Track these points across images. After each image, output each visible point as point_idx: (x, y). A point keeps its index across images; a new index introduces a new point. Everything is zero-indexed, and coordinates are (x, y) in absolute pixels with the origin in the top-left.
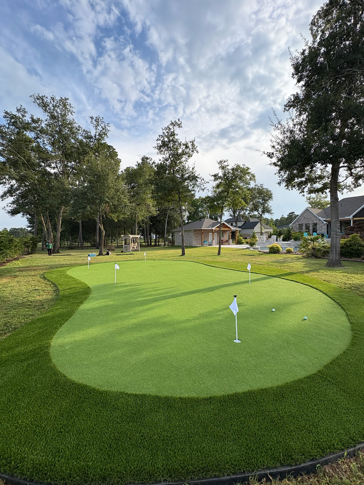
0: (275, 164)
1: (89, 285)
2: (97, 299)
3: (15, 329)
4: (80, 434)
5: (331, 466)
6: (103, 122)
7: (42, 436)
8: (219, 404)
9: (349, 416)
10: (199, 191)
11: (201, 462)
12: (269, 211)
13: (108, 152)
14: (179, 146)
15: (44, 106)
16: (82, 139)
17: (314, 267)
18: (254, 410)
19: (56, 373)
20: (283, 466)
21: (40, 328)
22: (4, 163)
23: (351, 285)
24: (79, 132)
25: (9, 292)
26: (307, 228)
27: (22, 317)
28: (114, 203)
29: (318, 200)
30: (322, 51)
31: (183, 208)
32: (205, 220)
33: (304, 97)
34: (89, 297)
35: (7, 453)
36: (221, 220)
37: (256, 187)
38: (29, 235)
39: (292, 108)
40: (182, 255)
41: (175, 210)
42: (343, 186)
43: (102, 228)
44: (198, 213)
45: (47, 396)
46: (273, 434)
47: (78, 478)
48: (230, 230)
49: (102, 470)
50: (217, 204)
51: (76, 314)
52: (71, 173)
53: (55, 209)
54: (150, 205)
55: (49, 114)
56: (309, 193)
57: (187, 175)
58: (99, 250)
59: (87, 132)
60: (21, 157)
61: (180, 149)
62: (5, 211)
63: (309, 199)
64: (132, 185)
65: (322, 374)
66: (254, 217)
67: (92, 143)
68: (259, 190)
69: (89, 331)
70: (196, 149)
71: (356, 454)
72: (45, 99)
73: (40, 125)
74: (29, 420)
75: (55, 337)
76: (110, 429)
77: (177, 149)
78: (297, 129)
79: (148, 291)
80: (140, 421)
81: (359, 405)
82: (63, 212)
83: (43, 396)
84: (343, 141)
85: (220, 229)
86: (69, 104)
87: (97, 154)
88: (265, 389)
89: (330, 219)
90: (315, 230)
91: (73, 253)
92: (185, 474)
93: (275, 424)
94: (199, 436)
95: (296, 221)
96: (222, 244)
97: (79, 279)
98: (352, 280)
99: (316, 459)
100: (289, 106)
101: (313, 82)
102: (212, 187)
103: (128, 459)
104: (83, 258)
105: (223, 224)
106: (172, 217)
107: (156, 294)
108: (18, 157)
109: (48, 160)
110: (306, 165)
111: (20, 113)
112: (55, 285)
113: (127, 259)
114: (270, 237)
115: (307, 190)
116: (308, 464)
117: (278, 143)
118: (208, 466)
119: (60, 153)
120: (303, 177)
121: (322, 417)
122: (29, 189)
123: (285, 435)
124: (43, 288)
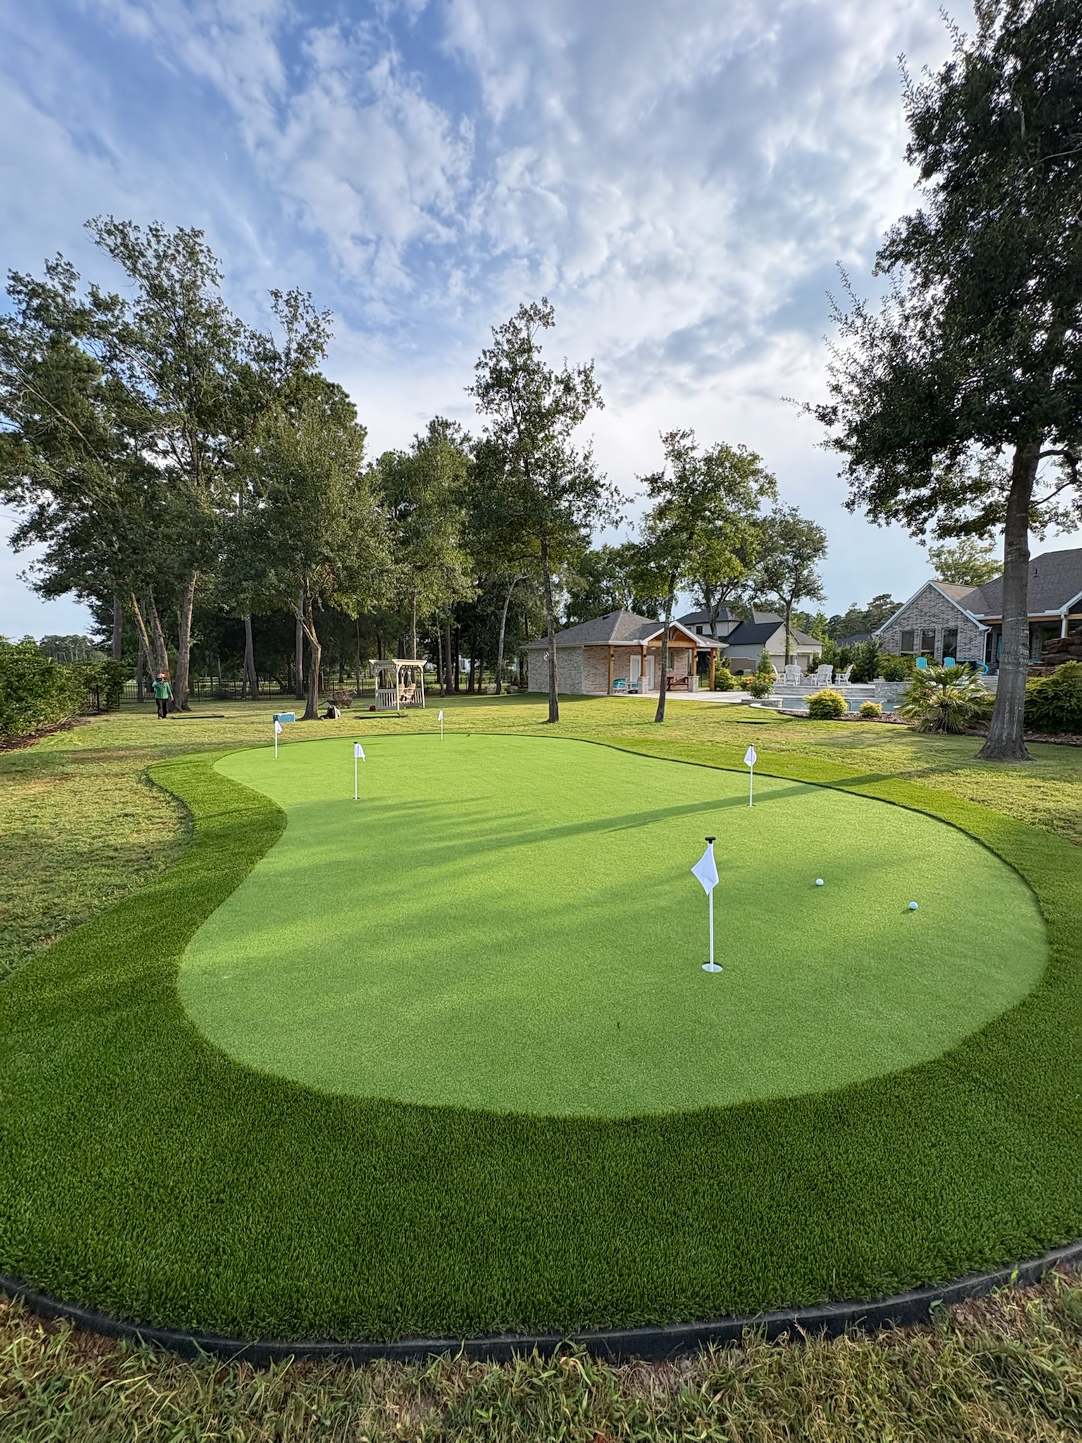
0: (840, 444)
1: (280, 805)
2: (303, 844)
3: (75, 923)
4: (272, 1207)
5: (972, 1305)
6: (309, 309)
7: (169, 1210)
8: (661, 1139)
9: (1027, 1175)
10: (603, 527)
11: (610, 1286)
12: (812, 592)
13: (327, 403)
14: (545, 387)
15: (129, 257)
16: (246, 364)
17: (944, 760)
18: (759, 1155)
19: (198, 1045)
20: (837, 1301)
21: (146, 922)
22: (15, 437)
23: (1050, 813)
24: (237, 339)
25: (52, 821)
26: (928, 642)
27: (93, 892)
28: (348, 563)
29: (965, 558)
30: (1008, 69)
31: (555, 579)
32: (618, 616)
33: (943, 224)
34: (282, 838)
35: (77, 1253)
36: (667, 618)
37: (778, 517)
38: (99, 657)
39: (900, 262)
40: (549, 721)
41: (531, 586)
42: (1047, 513)
43: (314, 638)
44: (599, 596)
45: (176, 1108)
46: (810, 1220)
47: (273, 1320)
48: (693, 649)
49: (337, 1302)
50: (657, 568)
51: (245, 884)
52: (216, 468)
53: (172, 580)
54: (454, 570)
55: (145, 282)
56: (941, 537)
57: (569, 477)
58: (304, 703)
59: (262, 341)
60: (66, 419)
61: (546, 396)
62: (27, 584)
63: (938, 556)
64: (402, 506)
65: (955, 1061)
66: (767, 607)
67: (278, 375)
68: (785, 527)
69: (287, 932)
70: (597, 396)
71: (1043, 1276)
72: (131, 233)
73: (118, 318)
74: (132, 1167)
75: (188, 947)
76: (355, 1198)
77: (538, 395)
78: (912, 331)
79: (453, 824)
80: (438, 1177)
81: (1059, 1146)
82: (195, 589)
83: (163, 1106)
84: (1057, 371)
85: (664, 643)
86: (205, 250)
87: (293, 410)
88: (790, 1100)
89: (1000, 617)
90: (949, 651)
91: (231, 711)
92: (565, 1317)
93: (817, 1194)
94: (605, 1221)
95: (895, 622)
96: (669, 690)
97: (250, 785)
98: (1054, 799)
99: (931, 1287)
100: (891, 255)
101: (972, 175)
102: (643, 516)
103: (408, 1275)
104: (260, 727)
105: (675, 629)
106: (519, 606)
107: (476, 831)
108: (58, 419)
109: (147, 430)
110: (936, 446)
111: (57, 280)
112: (182, 804)
113: (387, 732)
114: (812, 669)
115: (935, 527)
116: (908, 1298)
117: (853, 378)
118: (628, 1296)
119: (181, 407)
120: (924, 486)
121: (951, 1178)
122: (92, 517)
123: (845, 1224)
124: (147, 810)
